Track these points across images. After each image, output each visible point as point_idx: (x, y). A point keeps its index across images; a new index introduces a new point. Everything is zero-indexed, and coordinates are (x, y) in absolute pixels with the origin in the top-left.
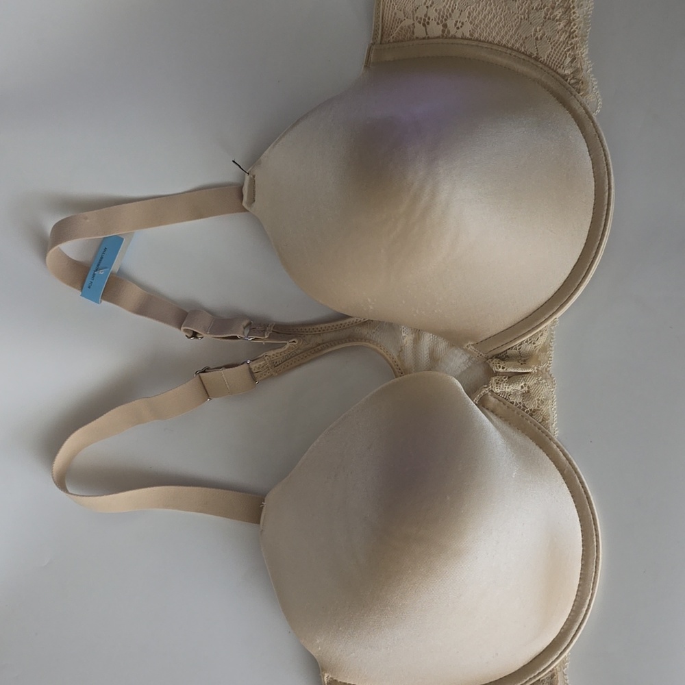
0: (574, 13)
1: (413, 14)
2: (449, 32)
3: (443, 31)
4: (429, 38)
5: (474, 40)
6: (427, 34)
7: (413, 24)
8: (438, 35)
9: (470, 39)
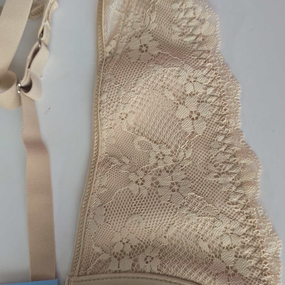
0: (264, 252)
1: (111, 250)
2: (138, 266)
3: (133, 265)
4: (120, 272)
5: (162, 275)
6: (119, 267)
7: (110, 258)
8: (128, 269)
9: (158, 274)
